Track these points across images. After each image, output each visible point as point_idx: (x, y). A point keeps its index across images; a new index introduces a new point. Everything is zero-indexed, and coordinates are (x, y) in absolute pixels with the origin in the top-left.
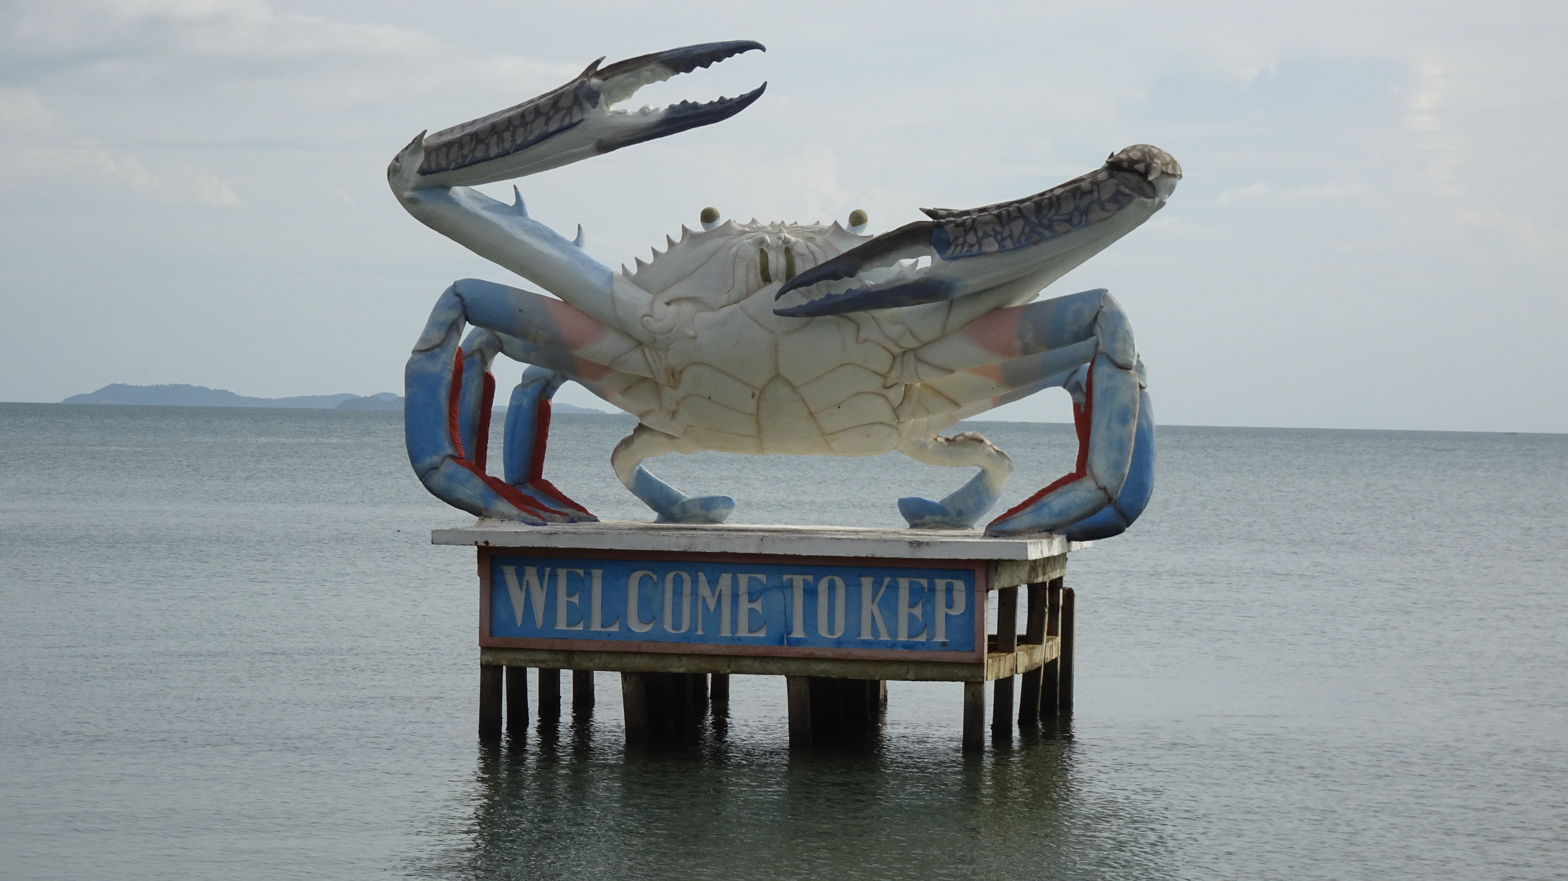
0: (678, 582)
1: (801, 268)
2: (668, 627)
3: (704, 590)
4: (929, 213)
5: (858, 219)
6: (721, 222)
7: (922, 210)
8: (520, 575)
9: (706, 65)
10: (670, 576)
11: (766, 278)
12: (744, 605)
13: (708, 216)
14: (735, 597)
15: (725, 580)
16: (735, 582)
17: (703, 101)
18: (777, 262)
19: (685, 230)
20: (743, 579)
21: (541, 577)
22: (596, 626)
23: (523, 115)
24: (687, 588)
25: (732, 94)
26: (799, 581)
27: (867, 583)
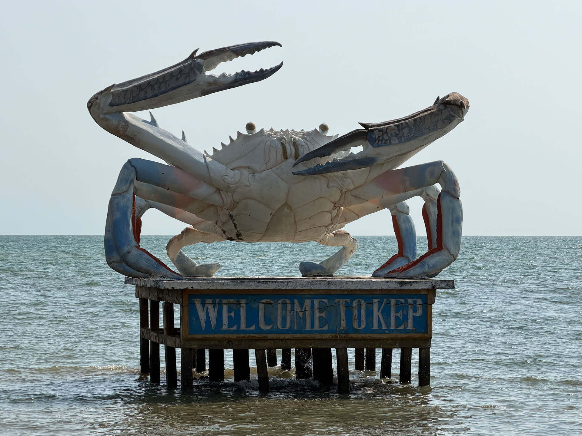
0: (284, 304)
1: (302, 153)
2: (280, 327)
3: (297, 307)
4: (363, 125)
5: (324, 128)
6: (257, 130)
7: (360, 124)
8: (203, 304)
9: (252, 53)
10: (280, 302)
11: (286, 158)
12: (317, 314)
13: (250, 127)
14: (312, 309)
15: (308, 302)
16: (312, 303)
17: (252, 71)
18: (290, 149)
19: (239, 134)
20: (316, 302)
21: (214, 304)
22: (243, 326)
24: (289, 307)
25: (267, 67)
26: (342, 302)
27: (376, 302)
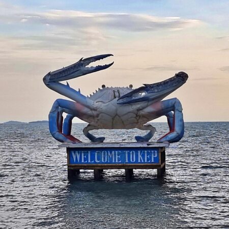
1: (121, 96)
2: (103, 161)
3: (109, 154)
4: (144, 85)
5: (131, 86)
6: (106, 87)
8: (75, 153)
9: (102, 59)
10: (103, 152)
11: (115, 97)
12: (117, 156)
13: (103, 86)
16: (115, 153)
17: (102, 65)
18: (117, 94)
19: (99, 89)
22: (89, 161)
23: (69, 68)
24: (106, 154)
27: (139, 152)
